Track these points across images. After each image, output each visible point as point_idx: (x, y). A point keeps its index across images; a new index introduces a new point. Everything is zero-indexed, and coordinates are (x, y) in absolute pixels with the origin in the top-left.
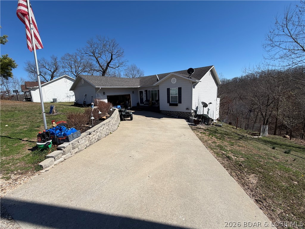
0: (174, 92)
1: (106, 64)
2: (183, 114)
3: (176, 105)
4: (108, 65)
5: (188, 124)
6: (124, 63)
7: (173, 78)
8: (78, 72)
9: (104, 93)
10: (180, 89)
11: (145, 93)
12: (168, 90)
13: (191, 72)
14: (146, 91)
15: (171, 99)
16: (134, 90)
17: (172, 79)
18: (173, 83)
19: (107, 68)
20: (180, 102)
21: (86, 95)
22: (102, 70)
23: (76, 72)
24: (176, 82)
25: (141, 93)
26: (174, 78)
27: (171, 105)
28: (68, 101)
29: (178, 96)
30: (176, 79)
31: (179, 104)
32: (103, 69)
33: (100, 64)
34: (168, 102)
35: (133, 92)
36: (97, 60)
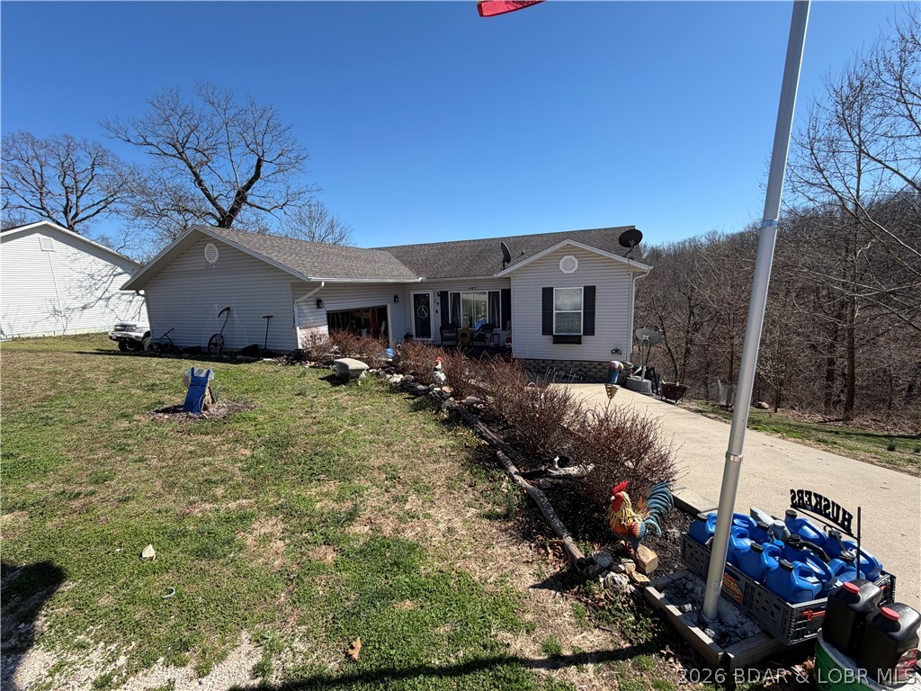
0: (568, 301)
2: (599, 367)
3: (577, 340)
4: (241, 198)
7: (565, 257)
8: (76, 214)
9: (319, 303)
10: (590, 293)
11: (439, 300)
12: (548, 294)
13: (632, 243)
14: (443, 295)
15: (556, 322)
16: (397, 291)
17: (563, 260)
18: (565, 272)
20: (589, 330)
21: (228, 309)
23: (66, 213)
24: (576, 267)
25: (421, 301)
26: (571, 256)
27: (558, 340)
29: (582, 311)
30: (576, 261)
31: (586, 339)
34: (547, 329)
35: (396, 297)
36: (195, 174)
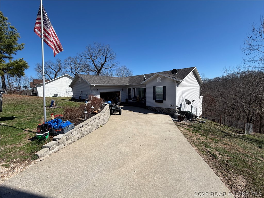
0: (159, 90)
1: (101, 65)
2: (168, 110)
3: (162, 102)
4: (102, 66)
5: (173, 120)
6: (116, 65)
7: (158, 78)
8: (77, 72)
9: (97, 90)
10: (165, 88)
11: (133, 90)
12: (154, 88)
13: (175, 73)
14: (134, 89)
15: (157, 96)
16: (123, 88)
17: (157, 79)
18: (158, 82)
19: (101, 69)
20: (165, 99)
21: (82, 91)
22: (97, 71)
23: (75, 72)
24: (161, 81)
25: (130, 90)
26: (160, 78)
27: (156, 101)
28: (67, 96)
29: (163, 93)
30: (161, 79)
31: (164, 101)
32: (98, 69)
33: (96, 65)
34: (154, 98)
35: (123, 89)
36: (93, 62)
